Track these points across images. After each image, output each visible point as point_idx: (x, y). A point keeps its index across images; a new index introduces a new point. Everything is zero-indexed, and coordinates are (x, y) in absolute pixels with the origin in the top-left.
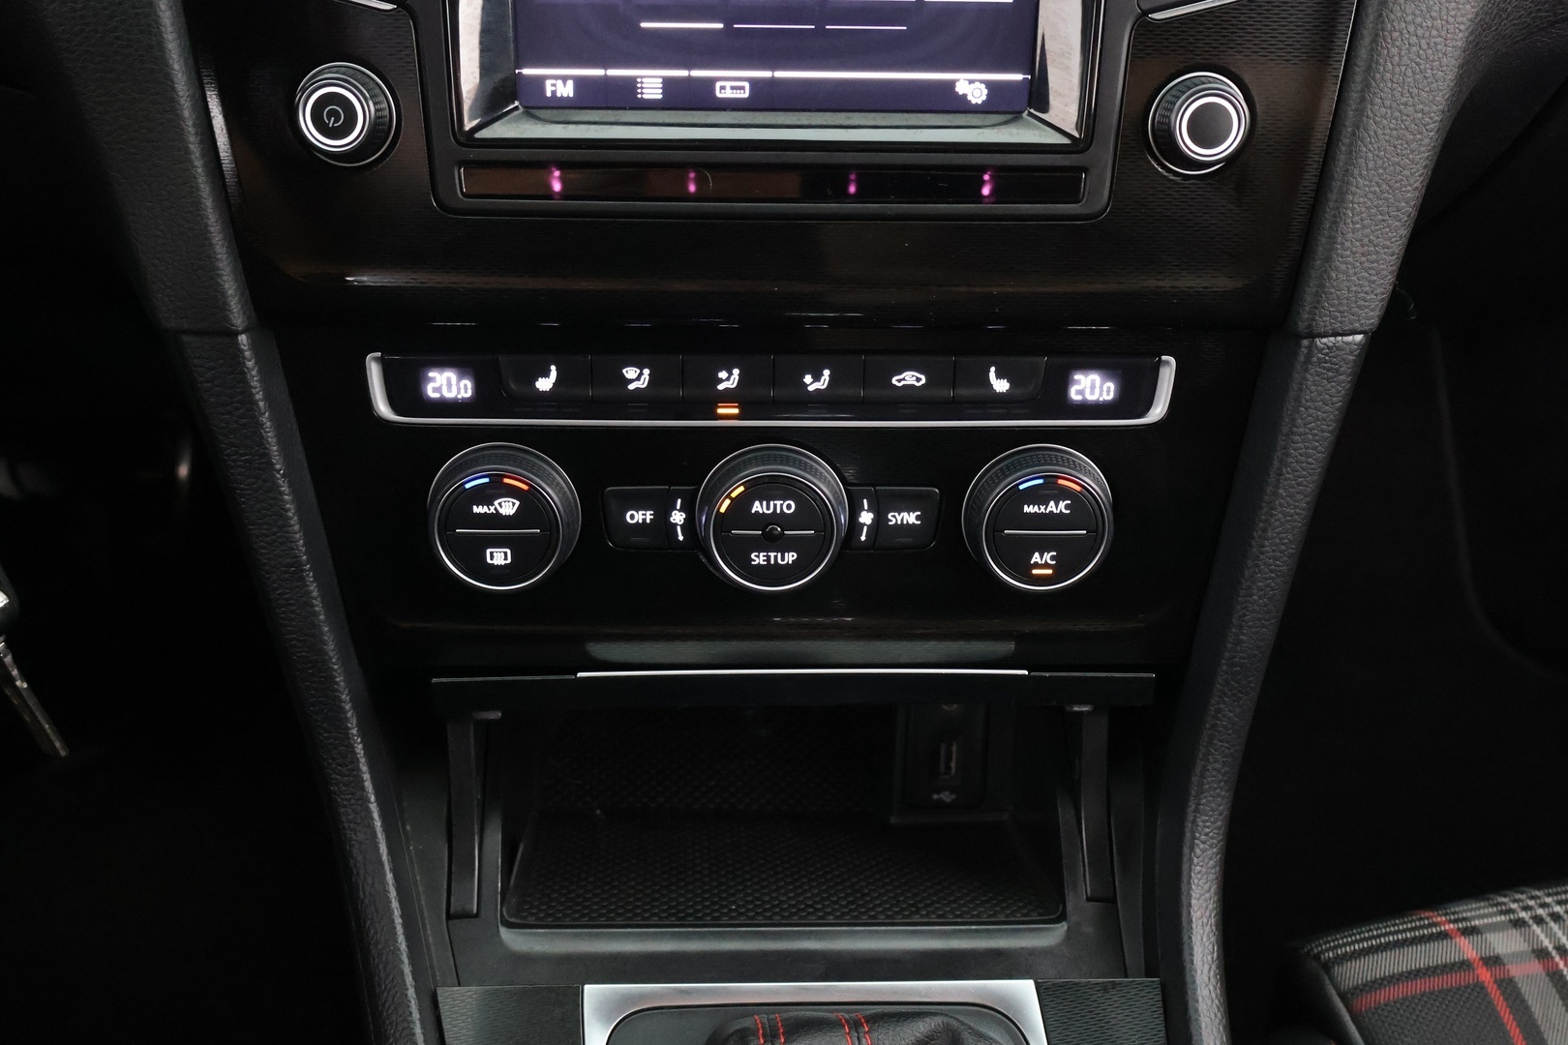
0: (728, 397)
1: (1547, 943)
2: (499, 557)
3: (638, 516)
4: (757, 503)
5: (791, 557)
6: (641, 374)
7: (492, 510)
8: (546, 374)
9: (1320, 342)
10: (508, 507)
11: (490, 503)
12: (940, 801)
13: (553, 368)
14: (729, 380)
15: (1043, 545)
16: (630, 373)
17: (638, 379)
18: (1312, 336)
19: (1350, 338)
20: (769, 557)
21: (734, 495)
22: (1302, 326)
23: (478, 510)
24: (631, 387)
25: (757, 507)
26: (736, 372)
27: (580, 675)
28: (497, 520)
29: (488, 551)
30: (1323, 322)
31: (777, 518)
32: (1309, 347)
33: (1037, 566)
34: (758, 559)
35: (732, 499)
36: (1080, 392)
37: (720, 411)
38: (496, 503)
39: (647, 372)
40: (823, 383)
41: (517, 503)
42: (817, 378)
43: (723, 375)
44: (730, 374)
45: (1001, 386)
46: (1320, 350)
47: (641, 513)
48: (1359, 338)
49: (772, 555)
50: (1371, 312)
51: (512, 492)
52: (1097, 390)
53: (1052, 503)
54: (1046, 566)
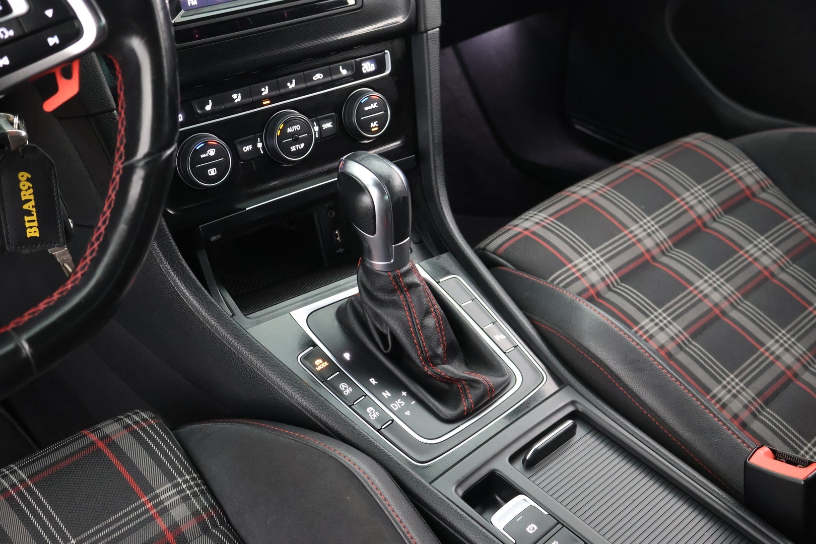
0: (266, 98)
1: (537, 220)
2: (212, 172)
3: (248, 148)
4: (288, 129)
5: (302, 145)
6: (238, 96)
7: (207, 155)
8: (208, 104)
9: (429, 32)
10: (212, 152)
11: (206, 153)
12: (339, 253)
13: (210, 101)
14: (265, 91)
15: (373, 120)
16: (234, 96)
17: (237, 98)
18: (426, 31)
19: (435, 30)
20: (296, 147)
21: (281, 128)
22: (423, 29)
23: (203, 156)
24: (236, 101)
25: (289, 130)
26: (267, 87)
27: (247, 209)
28: (209, 158)
29: (209, 171)
30: (429, 26)
31: (296, 132)
32: (427, 35)
33: (373, 127)
34: (293, 149)
35: (281, 130)
36: (365, 69)
37: (264, 103)
38: (208, 152)
39: (240, 94)
40: (293, 85)
41: (215, 150)
42: (291, 84)
43: (263, 90)
44: (265, 89)
45: (344, 72)
46: (430, 35)
47: (248, 147)
48: (438, 29)
49: (297, 146)
50: (438, 21)
51: (212, 147)
52: (369, 67)
53: (372, 105)
54: (376, 127)
